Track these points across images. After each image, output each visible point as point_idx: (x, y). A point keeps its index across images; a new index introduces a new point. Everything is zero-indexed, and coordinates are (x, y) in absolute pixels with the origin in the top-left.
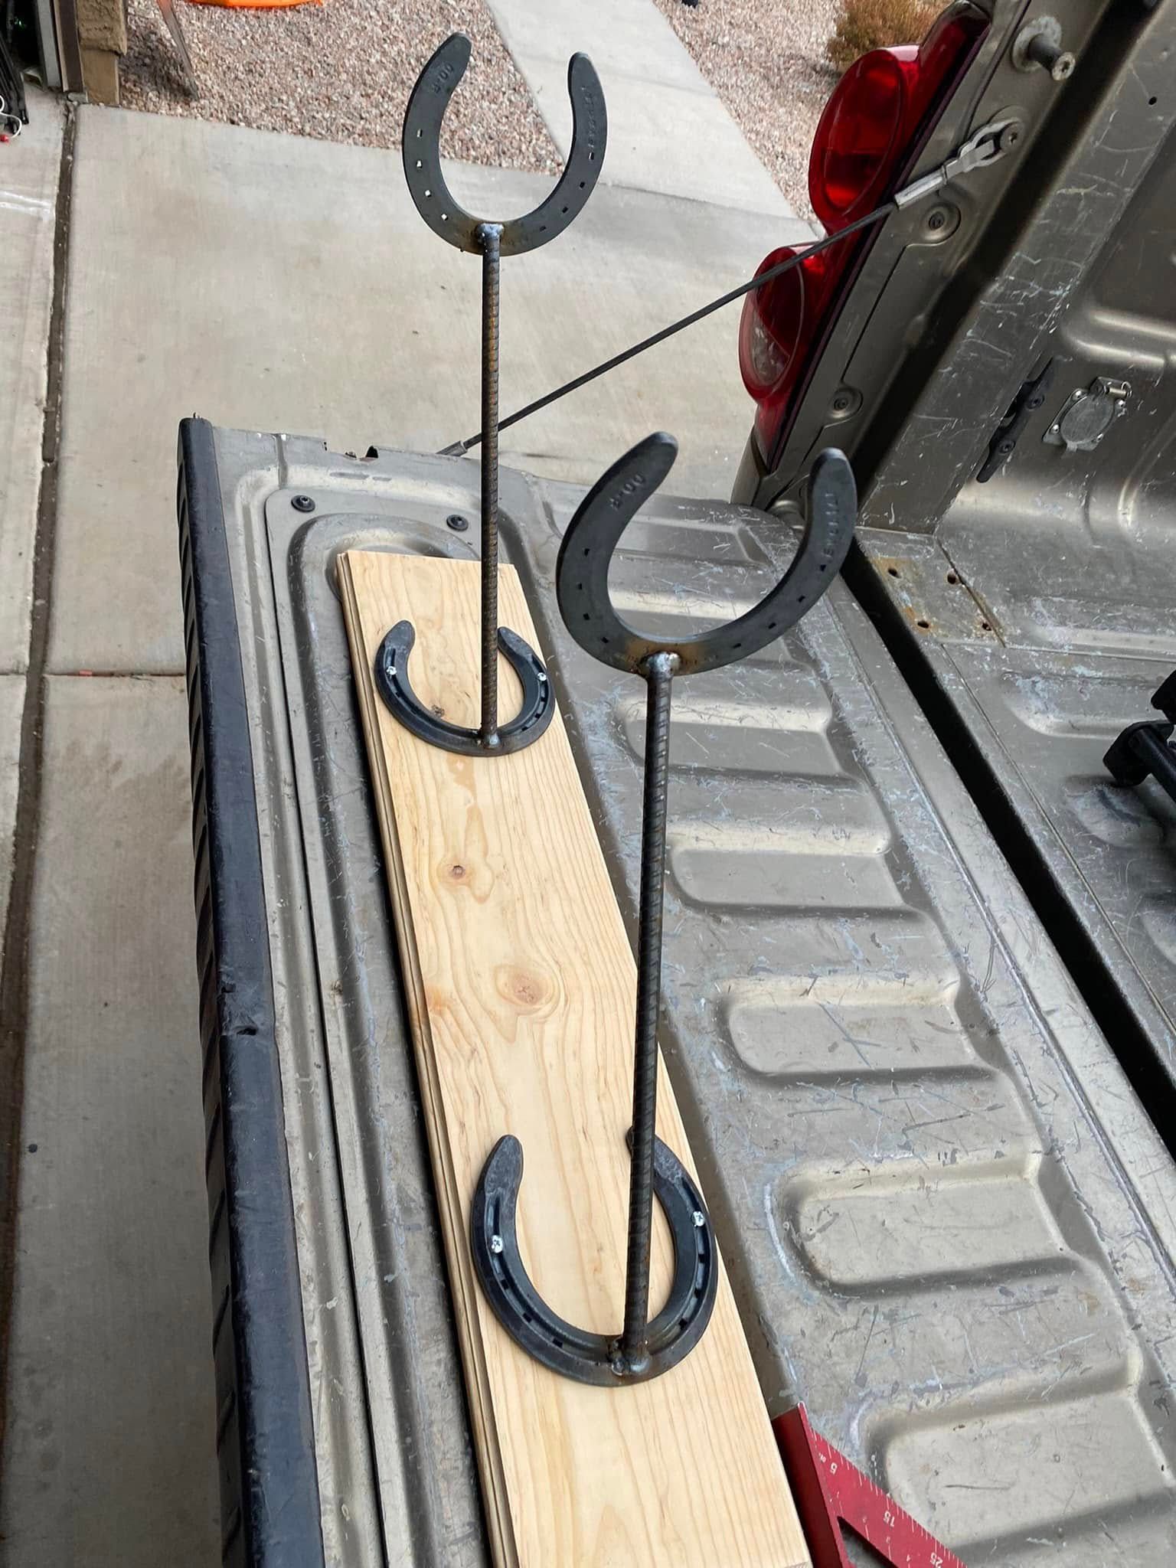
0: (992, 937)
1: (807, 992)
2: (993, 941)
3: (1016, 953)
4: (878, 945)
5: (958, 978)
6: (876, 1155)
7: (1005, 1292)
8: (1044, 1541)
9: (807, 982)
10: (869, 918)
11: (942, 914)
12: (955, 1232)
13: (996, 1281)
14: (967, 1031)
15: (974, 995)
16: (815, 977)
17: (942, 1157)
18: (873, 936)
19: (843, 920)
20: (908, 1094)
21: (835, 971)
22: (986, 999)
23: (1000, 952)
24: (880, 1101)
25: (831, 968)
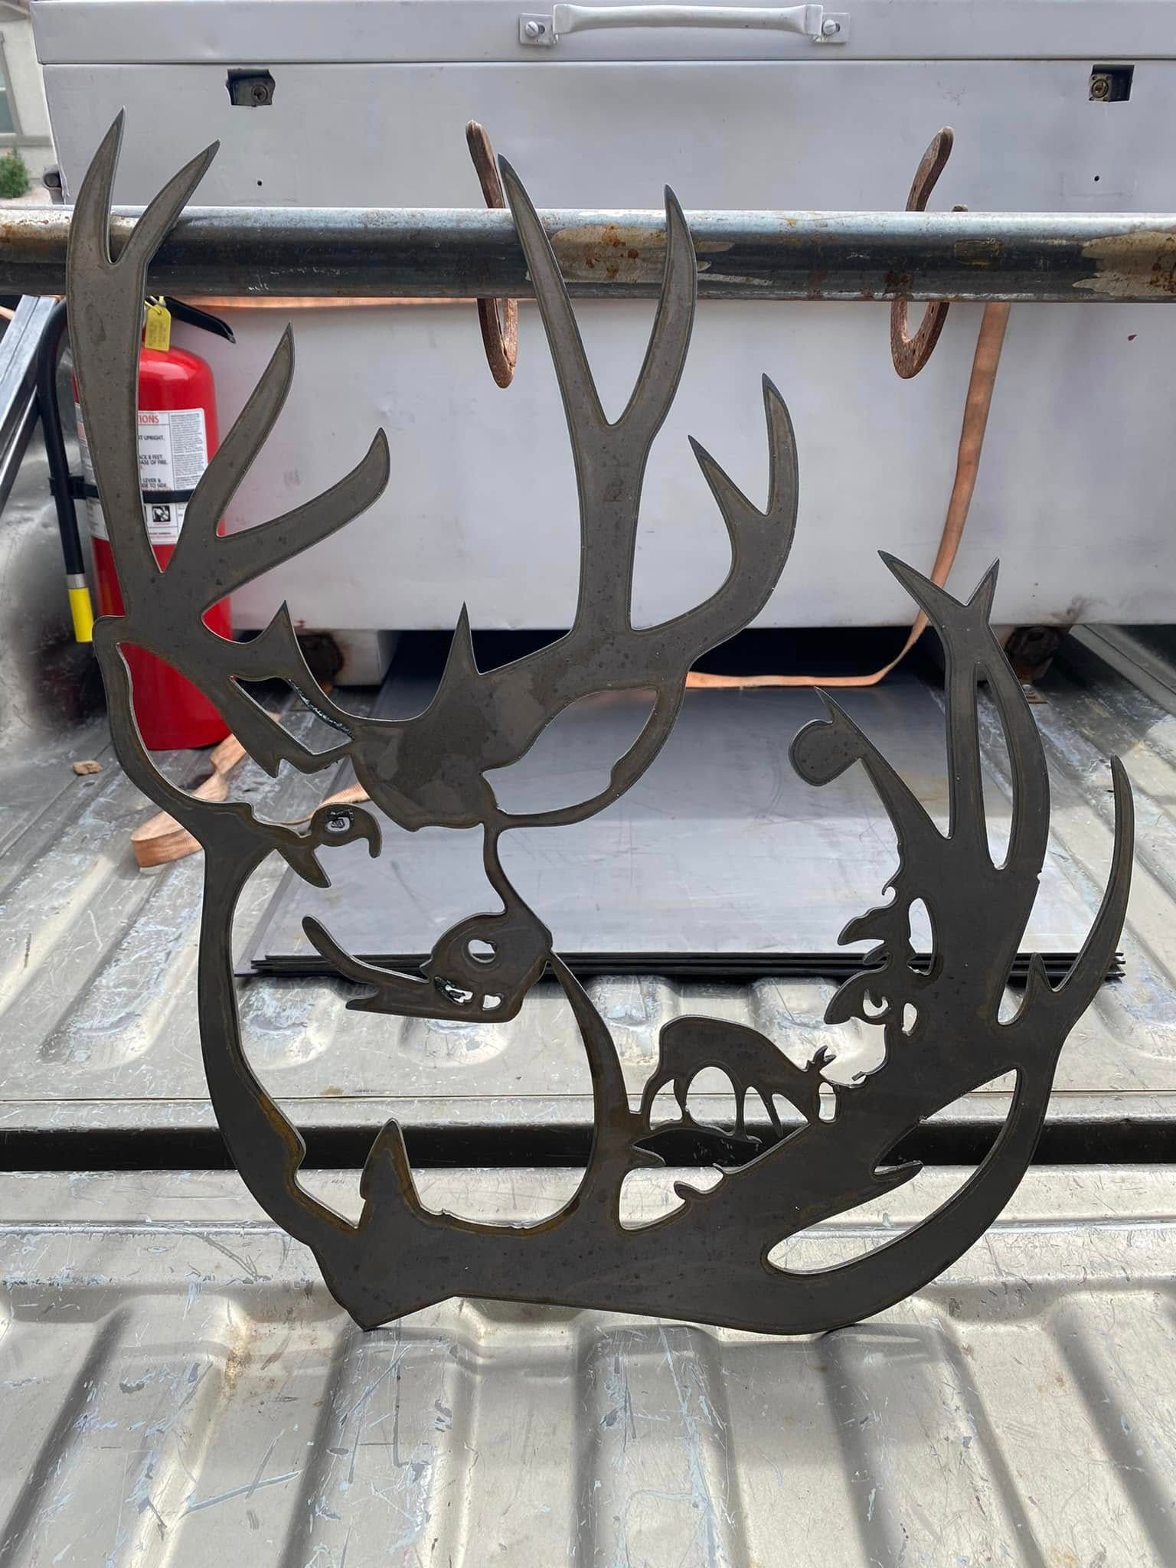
0: (193, 1233)
1: (161, 1525)
2: (199, 1235)
3: (223, 1217)
4: (140, 1387)
5: (225, 1300)
6: (419, 1519)
7: (611, 1420)
8: (872, 1497)
9: (149, 1518)
10: (96, 1384)
11: (137, 1280)
12: (530, 1450)
13: (596, 1426)
14: (293, 1320)
15: (254, 1291)
16: (146, 1503)
17: (441, 1426)
18: (125, 1388)
19: (81, 1421)
20: (352, 1436)
21: (150, 1468)
22: (267, 1278)
23: (217, 1234)
24: (350, 1482)
25: (144, 1472)
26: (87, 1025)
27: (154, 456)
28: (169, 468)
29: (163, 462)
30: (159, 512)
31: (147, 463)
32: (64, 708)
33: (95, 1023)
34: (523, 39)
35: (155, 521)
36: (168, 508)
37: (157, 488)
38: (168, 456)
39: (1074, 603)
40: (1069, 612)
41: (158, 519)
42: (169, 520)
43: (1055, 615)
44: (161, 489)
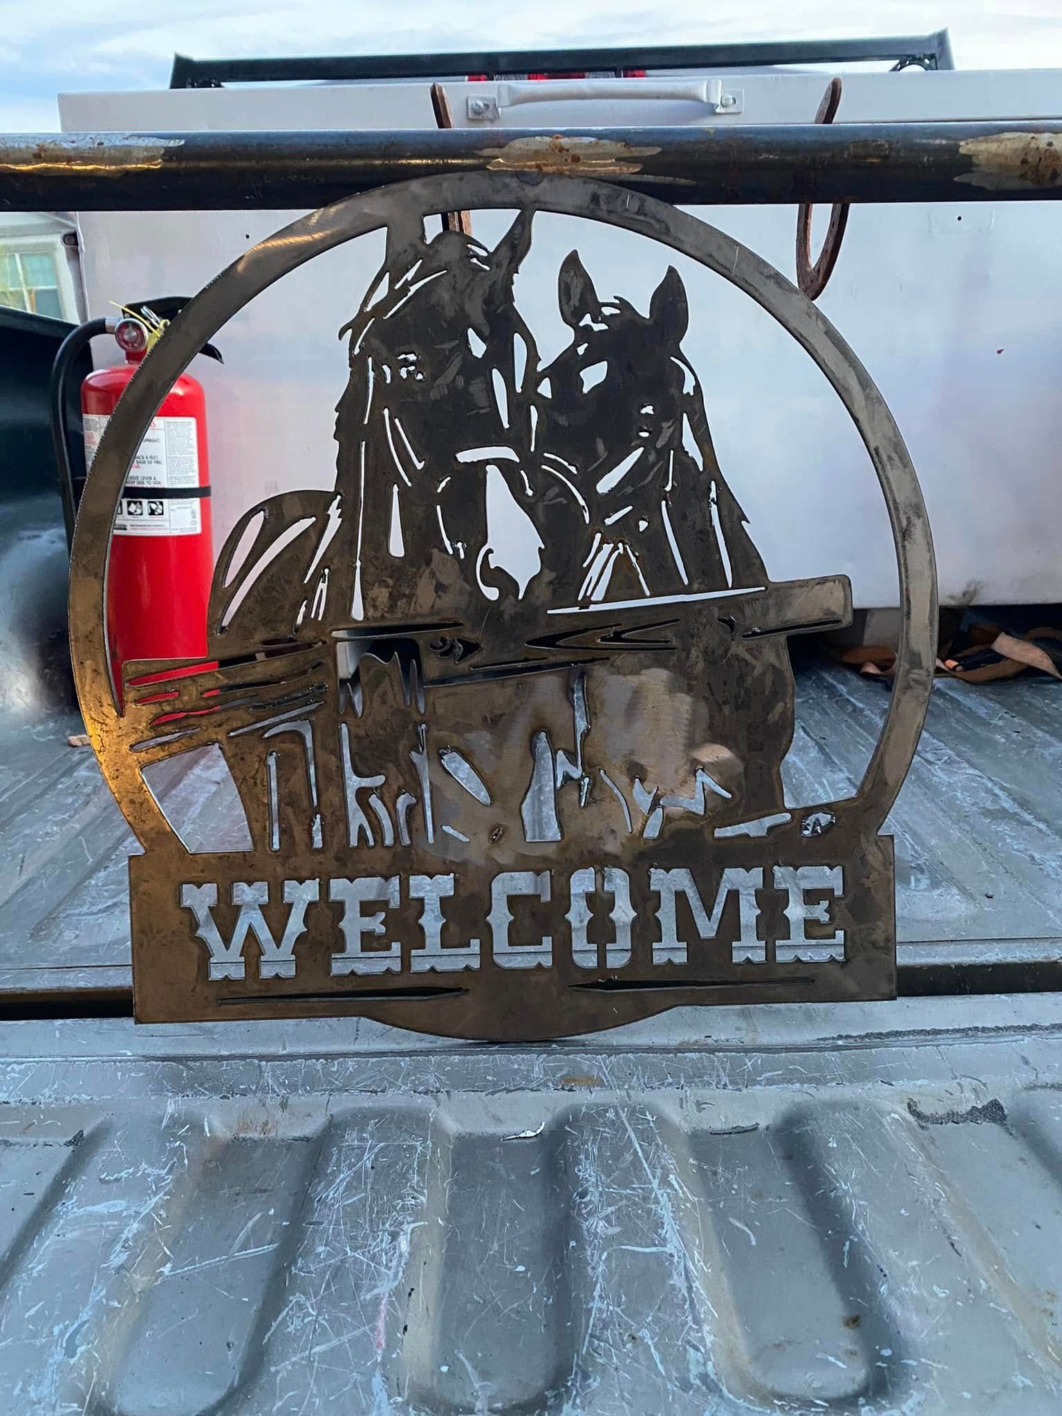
4: (117, 1180)
7: (583, 1194)
10: (74, 1180)
14: (269, 1131)
18: (103, 1181)
24: (326, 1246)
25: (121, 1244)
26: (77, 911)
27: (151, 457)
28: (164, 467)
29: (158, 462)
30: (154, 506)
31: (144, 462)
32: (62, 695)
33: (85, 910)
34: (471, 116)
35: (150, 514)
36: (161, 503)
37: (152, 486)
38: (162, 458)
39: (968, 586)
40: (964, 595)
41: (152, 512)
42: (162, 514)
43: (952, 597)
44: (156, 486)
